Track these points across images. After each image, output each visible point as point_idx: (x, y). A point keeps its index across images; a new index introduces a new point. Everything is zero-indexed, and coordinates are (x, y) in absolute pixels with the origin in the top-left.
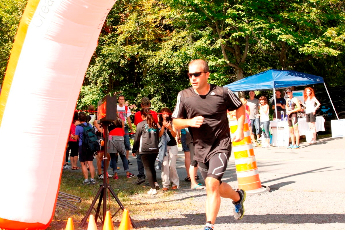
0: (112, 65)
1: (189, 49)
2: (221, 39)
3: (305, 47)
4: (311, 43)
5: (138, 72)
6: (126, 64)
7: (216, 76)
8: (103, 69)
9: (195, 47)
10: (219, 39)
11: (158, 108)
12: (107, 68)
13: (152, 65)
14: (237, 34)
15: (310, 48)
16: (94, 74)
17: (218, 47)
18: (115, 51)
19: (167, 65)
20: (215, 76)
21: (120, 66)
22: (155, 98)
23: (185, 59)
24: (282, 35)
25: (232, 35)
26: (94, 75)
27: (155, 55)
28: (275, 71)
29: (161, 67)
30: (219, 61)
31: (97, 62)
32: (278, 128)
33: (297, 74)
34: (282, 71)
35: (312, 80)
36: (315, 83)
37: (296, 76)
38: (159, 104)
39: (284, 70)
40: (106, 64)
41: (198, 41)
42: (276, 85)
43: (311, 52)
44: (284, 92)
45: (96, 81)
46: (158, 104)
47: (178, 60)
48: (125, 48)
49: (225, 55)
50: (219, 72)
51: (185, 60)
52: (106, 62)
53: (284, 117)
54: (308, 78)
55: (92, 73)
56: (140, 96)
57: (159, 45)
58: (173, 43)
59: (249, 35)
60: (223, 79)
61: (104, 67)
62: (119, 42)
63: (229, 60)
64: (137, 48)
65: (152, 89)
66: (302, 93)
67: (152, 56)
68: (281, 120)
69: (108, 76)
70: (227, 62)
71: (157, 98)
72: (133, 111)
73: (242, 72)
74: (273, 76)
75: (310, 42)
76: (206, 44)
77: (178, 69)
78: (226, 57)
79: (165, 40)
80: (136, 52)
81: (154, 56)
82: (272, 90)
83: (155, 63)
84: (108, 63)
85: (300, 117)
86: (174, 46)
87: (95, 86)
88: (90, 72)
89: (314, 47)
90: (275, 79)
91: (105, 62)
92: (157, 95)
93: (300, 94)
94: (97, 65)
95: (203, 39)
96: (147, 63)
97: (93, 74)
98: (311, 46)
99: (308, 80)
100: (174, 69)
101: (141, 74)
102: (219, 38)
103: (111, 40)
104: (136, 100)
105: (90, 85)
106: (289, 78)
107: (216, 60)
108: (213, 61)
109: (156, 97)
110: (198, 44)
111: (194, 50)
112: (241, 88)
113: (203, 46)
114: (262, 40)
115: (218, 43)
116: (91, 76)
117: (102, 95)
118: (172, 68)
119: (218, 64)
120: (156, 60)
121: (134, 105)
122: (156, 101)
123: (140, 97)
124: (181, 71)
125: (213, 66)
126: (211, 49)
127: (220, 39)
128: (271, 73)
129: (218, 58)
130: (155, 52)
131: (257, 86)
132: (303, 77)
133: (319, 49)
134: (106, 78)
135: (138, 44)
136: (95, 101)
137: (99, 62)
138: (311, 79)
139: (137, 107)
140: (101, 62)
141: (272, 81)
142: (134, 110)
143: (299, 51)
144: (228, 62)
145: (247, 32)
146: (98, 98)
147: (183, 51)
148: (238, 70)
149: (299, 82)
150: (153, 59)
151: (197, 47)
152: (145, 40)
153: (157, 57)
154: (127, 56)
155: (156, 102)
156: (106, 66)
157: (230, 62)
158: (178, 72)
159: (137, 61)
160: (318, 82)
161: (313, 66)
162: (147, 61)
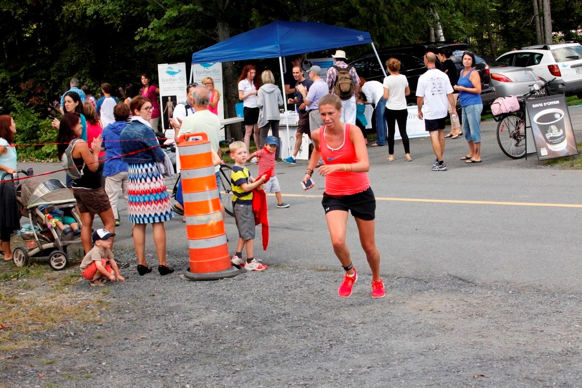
6: (25, 13)
7: (181, 35)
13: (73, 15)
19: (95, 17)
21: (16, 17)
23: (126, 6)
28: (283, 26)
29: (90, 17)
30: (185, 7)
32: (290, 127)
38: (88, 82)
42: (284, 51)
50: (187, 27)
56: (53, 69)
60: (195, 37)
63: (202, 6)
65: (74, 58)
71: (84, 71)
73: (227, 26)
77: (116, 21)
82: (278, 58)
83: (76, 11)
93: (329, 64)
96: (63, 13)
112: (225, 57)
119: (182, 13)
123: (54, 71)
128: (276, 30)
131: (250, 52)
141: (276, 44)
144: (200, 9)
148: (221, 21)
150: (73, 6)
157: (206, 9)
158: (118, 27)
160: (361, 42)
161: (358, 7)
162: (63, 9)
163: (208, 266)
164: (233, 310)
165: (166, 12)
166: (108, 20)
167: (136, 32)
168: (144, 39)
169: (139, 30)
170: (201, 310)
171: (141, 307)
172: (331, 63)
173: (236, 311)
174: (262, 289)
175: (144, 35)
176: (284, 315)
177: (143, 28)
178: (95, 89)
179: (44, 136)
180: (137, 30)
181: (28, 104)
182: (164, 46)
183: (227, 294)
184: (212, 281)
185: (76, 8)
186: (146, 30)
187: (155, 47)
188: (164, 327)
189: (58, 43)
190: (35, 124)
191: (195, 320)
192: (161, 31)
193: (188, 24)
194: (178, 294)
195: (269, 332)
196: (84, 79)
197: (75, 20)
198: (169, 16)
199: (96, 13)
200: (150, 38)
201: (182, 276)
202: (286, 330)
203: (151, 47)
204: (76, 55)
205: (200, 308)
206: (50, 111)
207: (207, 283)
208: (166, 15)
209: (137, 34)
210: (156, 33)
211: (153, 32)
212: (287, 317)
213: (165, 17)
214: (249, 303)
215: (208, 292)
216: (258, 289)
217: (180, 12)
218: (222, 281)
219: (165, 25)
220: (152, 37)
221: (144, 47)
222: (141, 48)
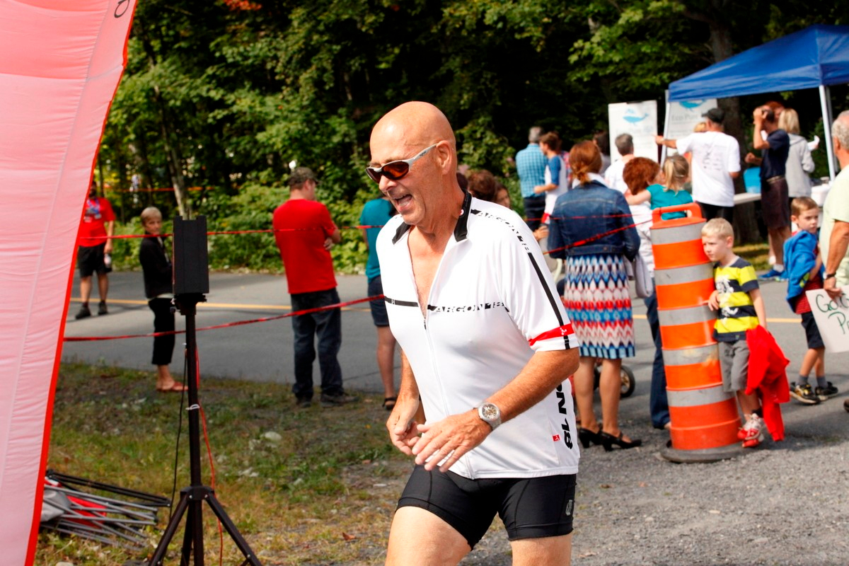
0: (341, 30)
6: (380, 23)
7: (648, 51)
8: (313, 43)
12: (326, 38)
13: (461, 23)
16: (291, 58)
19: (500, 25)
21: (364, 29)
22: (475, 121)
23: (552, 4)
26: (289, 62)
28: (824, 32)
29: (489, 27)
30: (654, 6)
31: (295, 23)
40: (321, 27)
42: (830, 75)
45: (297, 78)
46: (484, 140)
47: (532, 9)
50: (658, 40)
55: (283, 57)
60: (671, 58)
61: (316, 37)
65: (465, 97)
69: (332, 62)
71: (481, 120)
73: (727, 37)
74: (819, 47)
77: (536, 33)
82: (817, 89)
83: (467, 17)
84: (326, 23)
87: (296, 95)
88: (279, 54)
91: (319, 22)
94: (296, 31)
97: (287, 59)
100: (526, 35)
105: (281, 91)
109: (478, 118)
112: (722, 89)
116: (280, 64)
119: (650, 15)
125: (637, 24)
128: (815, 39)
131: (769, 80)
134: (323, 70)
136: (296, 140)
137: (302, 23)
140: (306, 21)
141: (811, 63)
144: (681, 8)
148: (715, 28)
150: (462, 8)
155: (478, 135)
156: (321, 33)
158: (539, 43)
159: (416, 14)
162: (444, 13)
163: (704, 437)
164: (749, 512)
165: (622, 14)
166: (522, 30)
167: (572, 50)
168: (587, 60)
169: (576, 45)
170: (692, 511)
171: (585, 505)
173: (754, 512)
174: (798, 476)
175: (585, 53)
176: (840, 518)
177: (584, 42)
178: (501, 149)
180: (572, 46)
182: (619, 73)
183: (737, 486)
184: (709, 465)
185: (465, 12)
186: (588, 45)
187: (603, 74)
188: (627, 538)
189: (437, 73)
191: (680, 526)
192: (613, 47)
193: (661, 33)
194: (650, 485)
195: (813, 547)
196: (482, 133)
197: (464, 33)
198: (628, 20)
199: (502, 18)
200: (595, 59)
201: (658, 455)
202: (843, 544)
203: (596, 74)
204: (468, 92)
205: (690, 508)
207: (702, 466)
208: (621, 19)
209: (573, 53)
210: (605, 51)
211: (600, 48)
212: (845, 523)
213: (621, 22)
214: (777, 499)
215: (702, 480)
216: (791, 476)
217: (646, 13)
218: (728, 462)
219: (620, 37)
220: (599, 57)
221: (585, 74)
222: (579, 75)
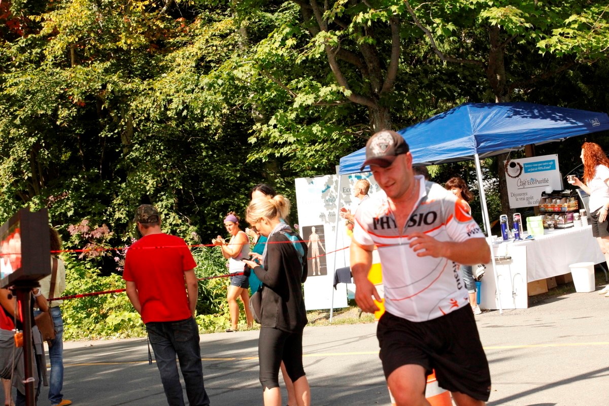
0: (34, 123)
1: (241, 66)
2: (323, 31)
3: (554, 37)
4: (570, 24)
5: (109, 136)
6: (73, 117)
7: (319, 134)
8: (10, 136)
9: (256, 57)
10: (320, 33)
11: (169, 231)
12: (21, 131)
13: (146, 115)
14: (367, 16)
15: (568, 37)
17: (319, 55)
18: (41, 83)
19: (185, 113)
20: (315, 132)
21: (58, 123)
22: (160, 203)
23: (232, 92)
24: (490, 7)
25: (354, 20)
27: (152, 89)
28: (475, 108)
29: (169, 119)
30: (324, 91)
32: (496, 260)
33: (536, 111)
34: (494, 108)
35: (580, 124)
36: (588, 132)
37: (534, 117)
38: (172, 219)
39: (500, 104)
40: (17, 122)
41: (263, 41)
42: (482, 144)
43: (570, 47)
44: (505, 162)
46: (168, 221)
47: (214, 97)
48: (66, 73)
49: (339, 74)
50: (326, 122)
51: (233, 94)
52: (17, 116)
53: (510, 230)
54: (568, 121)
56: (118, 202)
57: (161, 61)
58: (197, 53)
59: (398, 15)
60: (338, 140)
61: (13, 131)
62: (50, 58)
63: (350, 87)
64: (100, 71)
65: (150, 182)
66: (554, 161)
67: (143, 91)
68: (502, 238)
69: (28, 152)
70: (345, 94)
71: (164, 203)
72: (103, 245)
73: (386, 118)
74: (472, 121)
75: (567, 21)
76: (286, 47)
77: (213, 121)
78: (340, 79)
79: (177, 46)
80: (100, 84)
81: (150, 92)
82: (473, 156)
83: (151, 109)
84: (23, 117)
85: (553, 225)
86: (202, 59)
89: (580, 33)
90: (479, 128)
91: (15, 117)
92: (164, 195)
93: (548, 165)
95: (275, 35)
96: (130, 113)
98: (571, 32)
99: (569, 125)
100: (205, 124)
101: (116, 140)
102: (320, 31)
103: (27, 54)
104: (108, 213)
106: (516, 123)
107: (315, 90)
108: (306, 94)
109: (162, 201)
110: (263, 49)
111: (254, 67)
113: (277, 55)
114: (435, 25)
115: (317, 44)
117: (14, 207)
118: (200, 120)
119: (320, 99)
120: (154, 101)
121: (104, 227)
122: (164, 213)
123: (119, 204)
124: (225, 128)
125: (308, 106)
126: (298, 61)
127: (323, 33)
128: (467, 114)
129: (319, 85)
130: (151, 80)
131: (430, 151)
132: (556, 120)
133: (594, 38)
134: (21, 160)
135: (102, 61)
138: (577, 122)
139: (111, 234)
140: (3, 116)
141: (469, 135)
142: (106, 242)
143: (539, 48)
144: (348, 93)
145: (394, 8)
146: (5, 217)
147: (225, 73)
148: (376, 111)
149: (544, 132)
150: (147, 101)
151: (261, 58)
152: (121, 49)
153: (158, 94)
154: (75, 97)
156: (18, 127)
157: (353, 91)
158: (217, 131)
159: (104, 107)
160: (597, 127)
161: (581, 85)
162: (131, 106)
165: (296, 99)
167: (251, 131)
168: (263, 142)
169: (254, 127)
172: (551, 163)
175: (263, 134)
177: (262, 125)
178: (183, 228)
179: (110, 300)
180: (251, 128)
181: (81, 256)
182: (290, 155)
186: (265, 127)
187: (279, 155)
190: (95, 284)
192: (288, 129)
196: (166, 215)
198: (301, 104)
199: (187, 107)
200: (272, 139)
203: (271, 156)
204: (153, 178)
206: (117, 262)
208: (295, 103)
209: (252, 134)
210: (280, 132)
211: (276, 130)
213: (296, 105)
217: (317, 97)
219: (295, 120)
220: (275, 137)
221: (263, 155)
222: (256, 156)
